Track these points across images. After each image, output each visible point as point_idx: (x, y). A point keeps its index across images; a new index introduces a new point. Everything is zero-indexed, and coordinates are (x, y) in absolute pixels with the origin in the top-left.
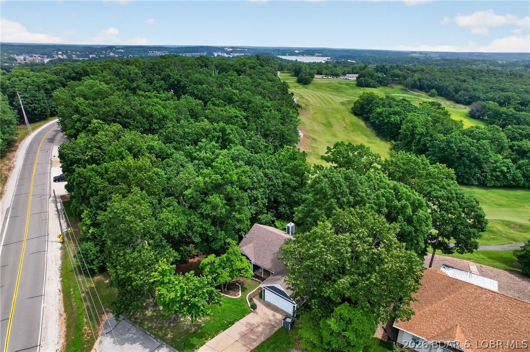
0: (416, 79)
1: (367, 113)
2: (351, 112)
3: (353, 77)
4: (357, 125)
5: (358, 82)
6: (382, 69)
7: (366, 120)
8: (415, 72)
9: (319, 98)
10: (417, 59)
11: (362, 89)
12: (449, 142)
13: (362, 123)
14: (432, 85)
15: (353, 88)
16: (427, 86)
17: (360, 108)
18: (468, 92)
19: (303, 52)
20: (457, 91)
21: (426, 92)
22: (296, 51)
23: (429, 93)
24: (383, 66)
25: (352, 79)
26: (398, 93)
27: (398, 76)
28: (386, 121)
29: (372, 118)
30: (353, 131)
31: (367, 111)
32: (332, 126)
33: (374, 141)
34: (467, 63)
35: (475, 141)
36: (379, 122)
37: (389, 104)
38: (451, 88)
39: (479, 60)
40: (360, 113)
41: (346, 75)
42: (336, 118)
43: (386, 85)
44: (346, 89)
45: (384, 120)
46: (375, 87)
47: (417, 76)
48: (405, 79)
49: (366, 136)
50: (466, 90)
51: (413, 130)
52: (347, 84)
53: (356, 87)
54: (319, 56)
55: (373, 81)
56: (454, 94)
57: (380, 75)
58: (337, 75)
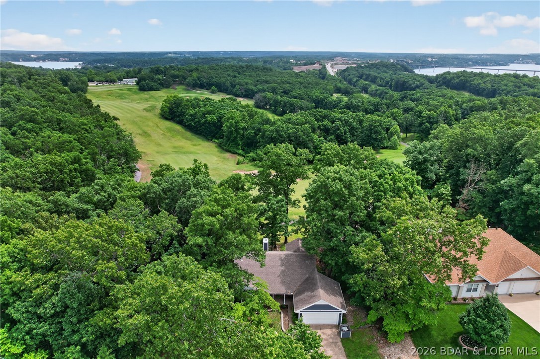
0: (195, 78)
1: (179, 116)
2: (160, 118)
3: (132, 82)
4: (174, 130)
5: (140, 87)
6: (157, 71)
7: (180, 123)
8: (191, 71)
9: (116, 107)
10: (176, 59)
11: (146, 93)
12: (277, 131)
13: (178, 127)
14: (211, 82)
15: (135, 93)
16: (207, 84)
17: (169, 112)
18: (242, 86)
19: (42, 57)
20: (233, 86)
21: (207, 89)
22: (33, 56)
23: (210, 91)
24: (158, 68)
25: (131, 84)
26: (183, 93)
27: (177, 76)
28: (203, 121)
29: (186, 121)
30: (173, 137)
31: (178, 115)
32: (149, 136)
33: (197, 143)
34: (221, 60)
35: (300, 127)
36: (195, 123)
37: (198, 105)
38: (228, 84)
39: (229, 58)
40: (169, 118)
41: (122, 80)
42: (148, 126)
43: (168, 87)
44: (129, 95)
45: (200, 121)
46: (159, 90)
47: (195, 75)
48: (185, 79)
49: (187, 139)
50: (239, 84)
51: (236, 126)
52: (129, 90)
53: (139, 92)
54: (66, 61)
55: (155, 84)
56: (232, 89)
57: (160, 77)
58: (112, 81)
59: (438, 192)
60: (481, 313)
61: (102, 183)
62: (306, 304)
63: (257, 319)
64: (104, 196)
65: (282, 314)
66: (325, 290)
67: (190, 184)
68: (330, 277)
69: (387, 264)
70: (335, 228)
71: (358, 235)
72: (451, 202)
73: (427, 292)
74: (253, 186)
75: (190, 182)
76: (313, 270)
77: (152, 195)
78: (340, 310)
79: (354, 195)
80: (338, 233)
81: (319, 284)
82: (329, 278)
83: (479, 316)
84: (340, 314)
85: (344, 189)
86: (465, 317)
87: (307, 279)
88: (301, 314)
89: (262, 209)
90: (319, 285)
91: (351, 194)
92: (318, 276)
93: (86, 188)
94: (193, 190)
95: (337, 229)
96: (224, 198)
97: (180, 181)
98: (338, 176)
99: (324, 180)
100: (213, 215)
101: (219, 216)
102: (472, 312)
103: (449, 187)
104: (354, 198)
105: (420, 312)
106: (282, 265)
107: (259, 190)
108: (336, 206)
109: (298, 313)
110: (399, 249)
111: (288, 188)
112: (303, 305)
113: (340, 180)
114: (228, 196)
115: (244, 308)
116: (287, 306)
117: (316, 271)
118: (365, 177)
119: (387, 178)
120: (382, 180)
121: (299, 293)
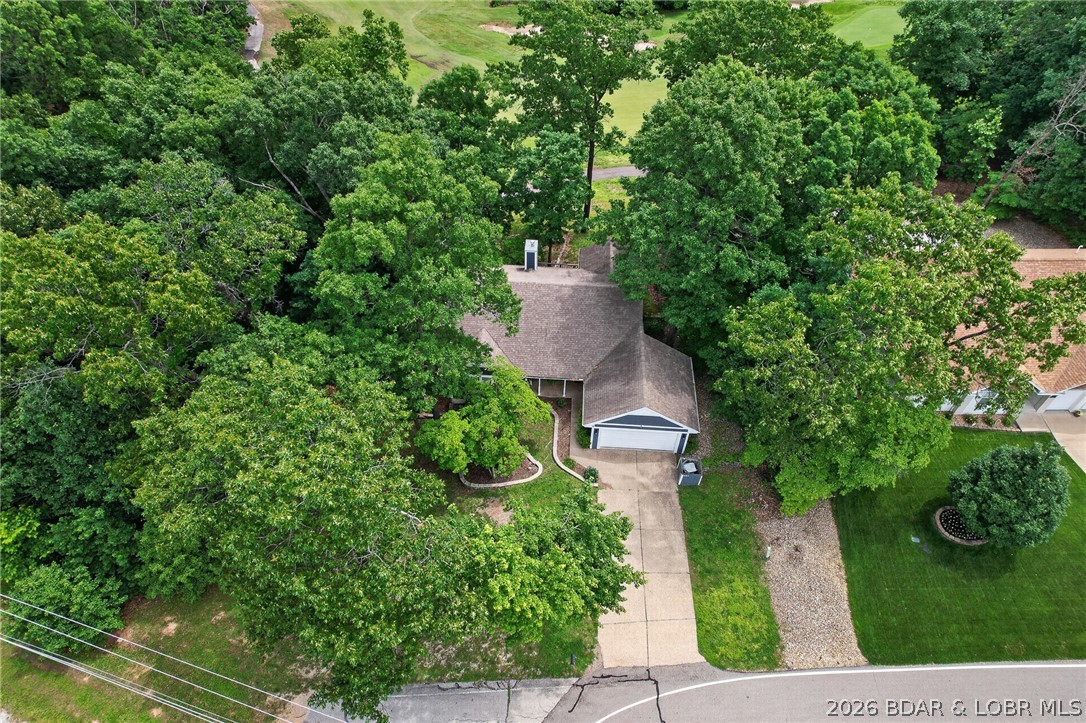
59: (966, 129)
60: (1006, 485)
61: (125, 89)
62: (611, 412)
63: (496, 447)
64: (136, 126)
65: (557, 421)
66: (655, 380)
67: (338, 102)
68: (672, 346)
69: (812, 373)
70: (694, 248)
71: (750, 265)
72: (993, 156)
73: (894, 429)
74: (508, 98)
75: (340, 97)
76: (635, 329)
77: (248, 131)
78: (685, 427)
79: (757, 167)
80: (701, 261)
81: (644, 366)
82: (669, 349)
83: (1000, 490)
84: (684, 436)
85: (731, 149)
86: (965, 482)
87: (618, 350)
88: (596, 431)
89: (523, 165)
90: (643, 368)
91: (750, 162)
92: (643, 344)
93: (85, 102)
94: (348, 122)
95: (700, 249)
96: (410, 171)
97: (312, 94)
98: (721, 109)
99: (683, 120)
100: (378, 216)
101: (394, 224)
102: (985, 477)
103: (998, 118)
104: (755, 176)
105: (866, 468)
106: (566, 311)
107: (525, 105)
108: (705, 191)
109: (590, 429)
110: (849, 346)
111: (597, 103)
112: (602, 413)
113: (726, 120)
114: (420, 164)
115: (466, 425)
116: (568, 400)
117: (642, 332)
118: (791, 100)
119: (851, 118)
120: (838, 124)
121: (598, 379)
